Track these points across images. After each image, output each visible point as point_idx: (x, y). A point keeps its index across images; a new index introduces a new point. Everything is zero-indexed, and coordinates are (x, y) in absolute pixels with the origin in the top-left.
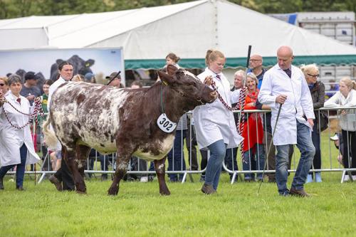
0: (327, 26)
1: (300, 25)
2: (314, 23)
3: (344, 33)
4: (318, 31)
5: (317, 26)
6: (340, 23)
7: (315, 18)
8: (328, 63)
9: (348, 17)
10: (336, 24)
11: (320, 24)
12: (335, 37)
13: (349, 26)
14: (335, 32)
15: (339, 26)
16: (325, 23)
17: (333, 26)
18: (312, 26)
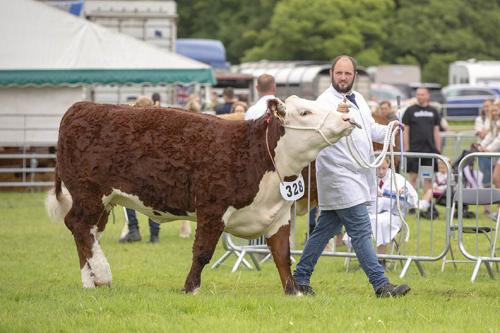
0: (132, 22)
1: (88, 18)
2: (110, 18)
3: (158, 34)
4: (116, 30)
5: (115, 22)
6: (153, 18)
7: (111, 10)
8: (138, 81)
9: (164, 9)
10: (145, 19)
11: (121, 19)
12: (143, 39)
13: (167, 23)
14: (144, 33)
15: (150, 23)
16: (128, 18)
17: (141, 23)
18: (106, 22)
